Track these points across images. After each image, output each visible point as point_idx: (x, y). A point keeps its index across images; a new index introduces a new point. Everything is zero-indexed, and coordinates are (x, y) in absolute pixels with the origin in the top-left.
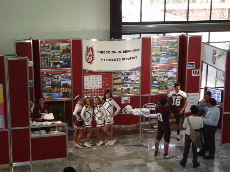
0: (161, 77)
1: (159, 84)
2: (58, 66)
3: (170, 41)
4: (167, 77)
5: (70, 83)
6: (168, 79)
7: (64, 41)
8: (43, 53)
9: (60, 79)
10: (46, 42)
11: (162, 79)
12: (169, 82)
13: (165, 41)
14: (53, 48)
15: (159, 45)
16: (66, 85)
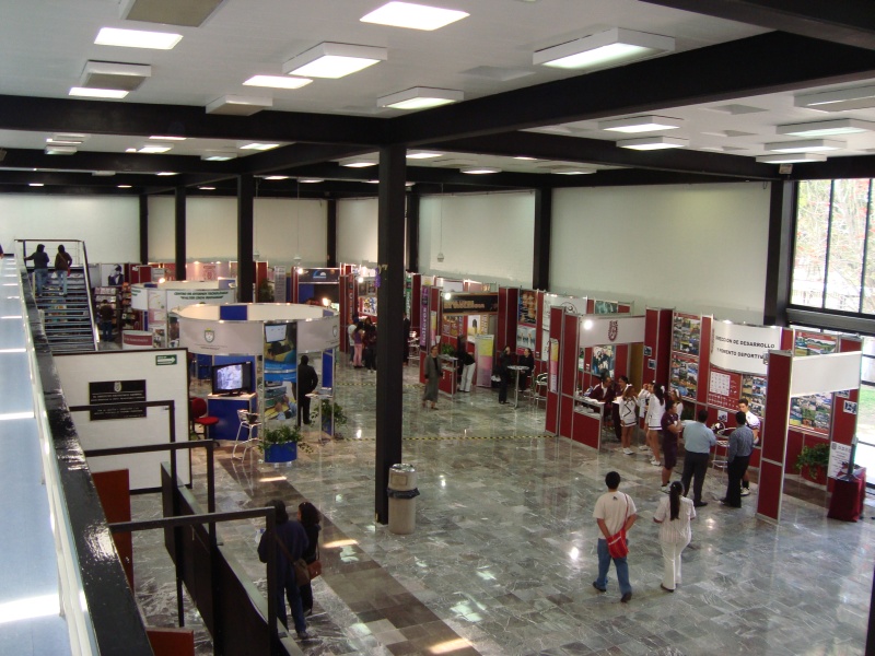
0: (805, 401)
1: (801, 413)
2: (687, 350)
3: (823, 342)
4: (814, 404)
5: (696, 377)
6: (817, 409)
7: (695, 318)
8: (676, 328)
9: (688, 368)
10: (680, 315)
11: (807, 406)
12: (818, 415)
13: (816, 340)
14: (684, 325)
15: (805, 346)
16: (691, 379)
